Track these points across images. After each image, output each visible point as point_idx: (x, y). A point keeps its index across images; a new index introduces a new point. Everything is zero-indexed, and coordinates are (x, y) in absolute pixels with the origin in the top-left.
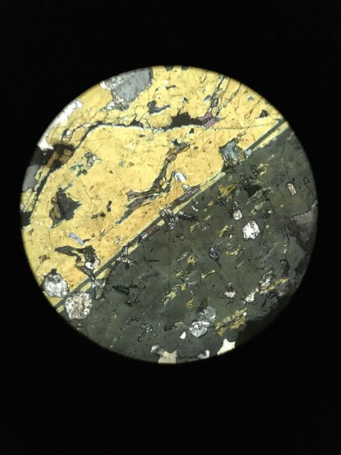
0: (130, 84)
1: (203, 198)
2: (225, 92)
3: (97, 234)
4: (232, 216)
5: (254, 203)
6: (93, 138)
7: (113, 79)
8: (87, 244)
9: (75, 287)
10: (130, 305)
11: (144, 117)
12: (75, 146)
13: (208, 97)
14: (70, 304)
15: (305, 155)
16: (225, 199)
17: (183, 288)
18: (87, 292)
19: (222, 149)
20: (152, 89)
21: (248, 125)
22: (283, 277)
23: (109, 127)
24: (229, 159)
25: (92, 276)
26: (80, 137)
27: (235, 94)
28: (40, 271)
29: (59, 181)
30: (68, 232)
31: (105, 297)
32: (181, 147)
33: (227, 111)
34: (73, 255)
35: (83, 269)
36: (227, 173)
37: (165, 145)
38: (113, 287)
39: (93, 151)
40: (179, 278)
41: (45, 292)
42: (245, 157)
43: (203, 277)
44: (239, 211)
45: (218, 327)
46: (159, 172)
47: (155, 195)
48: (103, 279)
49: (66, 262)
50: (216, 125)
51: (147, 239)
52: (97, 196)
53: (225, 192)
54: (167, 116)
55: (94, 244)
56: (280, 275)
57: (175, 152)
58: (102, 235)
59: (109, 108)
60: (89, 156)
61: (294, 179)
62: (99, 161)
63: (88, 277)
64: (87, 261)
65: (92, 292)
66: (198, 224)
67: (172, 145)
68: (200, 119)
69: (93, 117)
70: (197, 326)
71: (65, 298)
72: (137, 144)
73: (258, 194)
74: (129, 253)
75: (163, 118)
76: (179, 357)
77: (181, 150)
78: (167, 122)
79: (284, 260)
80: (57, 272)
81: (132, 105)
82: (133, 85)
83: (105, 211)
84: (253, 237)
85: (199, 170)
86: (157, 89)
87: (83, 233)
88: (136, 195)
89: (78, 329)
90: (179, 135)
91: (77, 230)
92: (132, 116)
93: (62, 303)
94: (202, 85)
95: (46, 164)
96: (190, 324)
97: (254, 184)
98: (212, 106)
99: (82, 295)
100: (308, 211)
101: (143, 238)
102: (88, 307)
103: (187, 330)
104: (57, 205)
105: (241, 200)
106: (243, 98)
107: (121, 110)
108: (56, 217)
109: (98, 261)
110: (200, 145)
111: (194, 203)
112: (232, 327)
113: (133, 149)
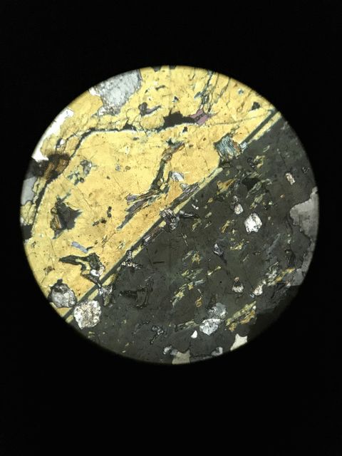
0: (119, 88)
1: (202, 196)
2: (215, 87)
3: (100, 241)
4: (234, 211)
5: (253, 196)
6: (88, 145)
7: (102, 85)
8: (90, 252)
9: (82, 296)
10: (139, 308)
11: (136, 120)
12: (70, 155)
13: (198, 94)
14: (79, 313)
15: (300, 143)
16: (224, 194)
17: (191, 287)
18: (95, 300)
20: (142, 90)
21: (240, 119)
22: (289, 267)
23: (102, 133)
24: (225, 154)
25: (98, 283)
26: (74, 145)
27: (225, 88)
28: (46, 282)
29: (58, 191)
30: (70, 241)
31: (113, 304)
32: (176, 146)
33: (218, 107)
34: (77, 264)
35: (88, 277)
36: (224, 169)
37: (160, 146)
38: (121, 292)
39: (88, 159)
40: (185, 277)
41: (52, 304)
42: (241, 151)
43: (209, 274)
44: (239, 205)
45: (228, 323)
46: (156, 173)
47: (154, 196)
48: (110, 285)
49: (72, 271)
50: (209, 121)
51: (150, 241)
52: (96, 203)
53: (223, 187)
54: (159, 117)
55: (97, 251)
56: (286, 266)
57: (170, 152)
58: (105, 241)
59: (100, 114)
60: (85, 164)
61: (291, 169)
62: (95, 168)
63: (94, 285)
64: (92, 269)
65: (99, 299)
66: (199, 221)
67: (167, 146)
68: (194, 117)
69: (85, 125)
70: (207, 324)
71: (74, 307)
72: (131, 147)
73: (257, 187)
74: (133, 257)
75: (156, 119)
76: (192, 356)
77: (176, 149)
78: (160, 123)
79: (289, 250)
80: (63, 282)
81: (123, 109)
82: (122, 89)
83: (106, 217)
84: (256, 230)
85: (196, 168)
86: (147, 91)
87: (85, 241)
88: (135, 199)
89: (89, 337)
90: (173, 134)
91: (79, 237)
92: (124, 119)
93: (71, 313)
94: (191, 83)
95: (42, 176)
96: (201, 323)
97: (252, 177)
98: (203, 103)
99: (89, 303)
100: (307, 200)
101: (146, 240)
102: (97, 315)
103: (198, 329)
104: (57, 215)
105: (240, 194)
106: (233, 92)
107: (113, 115)
108: (57, 227)
109: (103, 268)
110: (194, 142)
111: (194, 201)
112: (243, 322)
113: (128, 153)
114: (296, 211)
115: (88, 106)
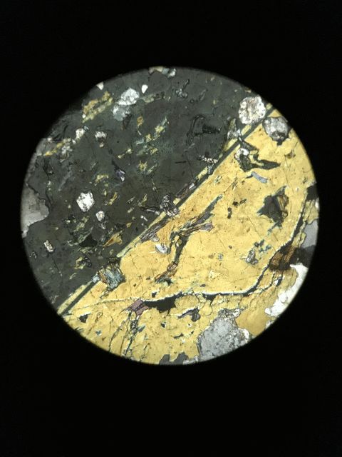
0: (220, 336)
1: (137, 229)
2: (125, 337)
3: (239, 184)
4: (106, 214)
5: (86, 229)
6: (250, 279)
8: (249, 174)
9: (257, 129)
10: (201, 116)
11: (203, 305)
12: (268, 270)
13: (141, 330)
14: (260, 111)
15: (39, 282)
16: (115, 231)
17: (149, 137)
18: (245, 125)
19: (123, 280)
20: (197, 333)
21: (99, 306)
22: (49, 157)
23: (236, 292)
24: (114, 271)
25: (241, 142)
26: (264, 279)
27: (114, 336)
28: (293, 142)
29: (281, 234)
30: (268, 183)
31: (227, 121)
32: (163, 279)
33: (121, 318)
34: (263, 161)
35: (251, 148)
36: (116, 256)
37: (179, 279)
38: (219, 132)
39: (250, 266)
40: (154, 147)
41: (286, 121)
42: (99, 274)
43: (129, 150)
44: (100, 220)
45: (110, 100)
46: (183, 252)
47: (185, 229)
48: (230, 139)
49: (268, 153)
50: (130, 304)
51: (189, 184)
52: (243, 222)
53: (116, 238)
54: (180, 307)
55: (242, 174)
56: (53, 159)
57: (169, 273)
58: (235, 184)
59: (238, 310)
60: (253, 261)
61: (48, 256)
62: (243, 257)
63: (246, 140)
64: (247, 156)
65: (240, 125)
66: (140, 204)
67: (173, 279)
68: (146, 307)
69: (253, 299)
70: (132, 99)
71: (266, 118)
72: (207, 278)
73: (82, 238)
74: (206, 168)
75: (183, 306)
77: (163, 276)
78: (179, 302)
79: (50, 174)
80: (276, 142)
82: (216, 335)
83: (233, 208)
84: (83, 195)
85: (143, 257)
86: (192, 333)
87: (254, 184)
88: (204, 227)
89: (250, 91)
90: (167, 290)
91: (260, 188)
92: (214, 305)
93: (269, 112)
94: (148, 341)
95: (296, 249)
96: (139, 101)
97: (87, 248)
98: (136, 321)
99: (250, 122)
100: (31, 226)
101: (193, 185)
102: (242, 109)
103: (141, 94)
104: (281, 209)
105: (98, 231)
106: (106, 332)
107: (226, 309)
108: (282, 198)
109: (236, 157)
110: (145, 283)
111: (145, 224)
112: (96, 102)
113: (211, 272)
114: (42, 214)
115: (251, 318)
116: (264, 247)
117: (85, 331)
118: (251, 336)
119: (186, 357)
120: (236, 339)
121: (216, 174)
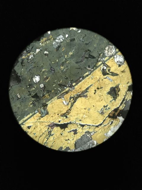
0: (84, 142)
1: (56, 94)
2: (45, 137)
3: (101, 81)
4: (44, 86)
5: (35, 90)
6: (100, 120)
8: (105, 77)
9: (111, 59)
10: (89, 50)
11: (79, 128)
12: (107, 118)
13: (52, 135)
14: (113, 52)
15: (13, 110)
16: (47, 93)
17: (66, 56)
18: (106, 56)
19: (47, 113)
20: (75, 140)
21: (36, 123)
23: (93, 125)
24: (44, 109)
25: (104, 63)
26: (105, 121)
27: (41, 136)
28: (125, 66)
29: (115, 104)
30: (113, 82)
31: (99, 54)
32: (64, 115)
33: (45, 129)
34: (112, 72)
35: (107, 66)
36: (46, 103)
37: (71, 116)
38: (95, 58)
39: (101, 115)
40: (68, 61)
41: (124, 57)
42: (38, 110)
43: (57, 60)
44: (41, 87)
45: (52, 39)
46: (74, 105)
47: (76, 96)
48: (99, 62)
49: (114, 69)
50: (49, 124)
51: (80, 78)
52: (100, 96)
53: (47, 95)
54: (69, 128)
55: (102, 77)
56: (25, 60)
57: (67, 113)
58: (99, 80)
59: (93, 132)
60: (102, 113)
61: (18, 100)
62: (98, 111)
63: (106, 63)
64: (106, 69)
65: (104, 56)
66: (59, 83)
67: (68, 116)
68: (55, 126)
69: (100, 129)
70: (61, 40)
71: (115, 54)
72: (82, 117)
73: (33, 94)
74: (88, 72)
75: (71, 127)
77: (64, 114)
78: (69, 126)
79: (23, 66)
80: (118, 65)
81: (84, 134)
83: (97, 90)
84: (36, 76)
85: (57, 105)
86: (73, 139)
87: (107, 81)
88: (84, 96)
90: (65, 120)
91: (109, 83)
92: (84, 129)
94: (55, 140)
95: (120, 111)
96: (64, 40)
97: (34, 98)
98: (51, 131)
99: (109, 55)
100: (12, 86)
101: (82, 78)
102: (106, 50)
103: (65, 38)
104: (117, 93)
105: (40, 92)
106: (38, 134)
107: (88, 132)
108: (118, 88)
109: (101, 69)
110: (56, 116)
111: (60, 92)
112: (46, 39)
113: (84, 115)
115: (98, 136)
116: (107, 108)
117: (29, 133)
118: (97, 143)
119: (69, 149)
120: (91, 144)
121: (92, 75)
